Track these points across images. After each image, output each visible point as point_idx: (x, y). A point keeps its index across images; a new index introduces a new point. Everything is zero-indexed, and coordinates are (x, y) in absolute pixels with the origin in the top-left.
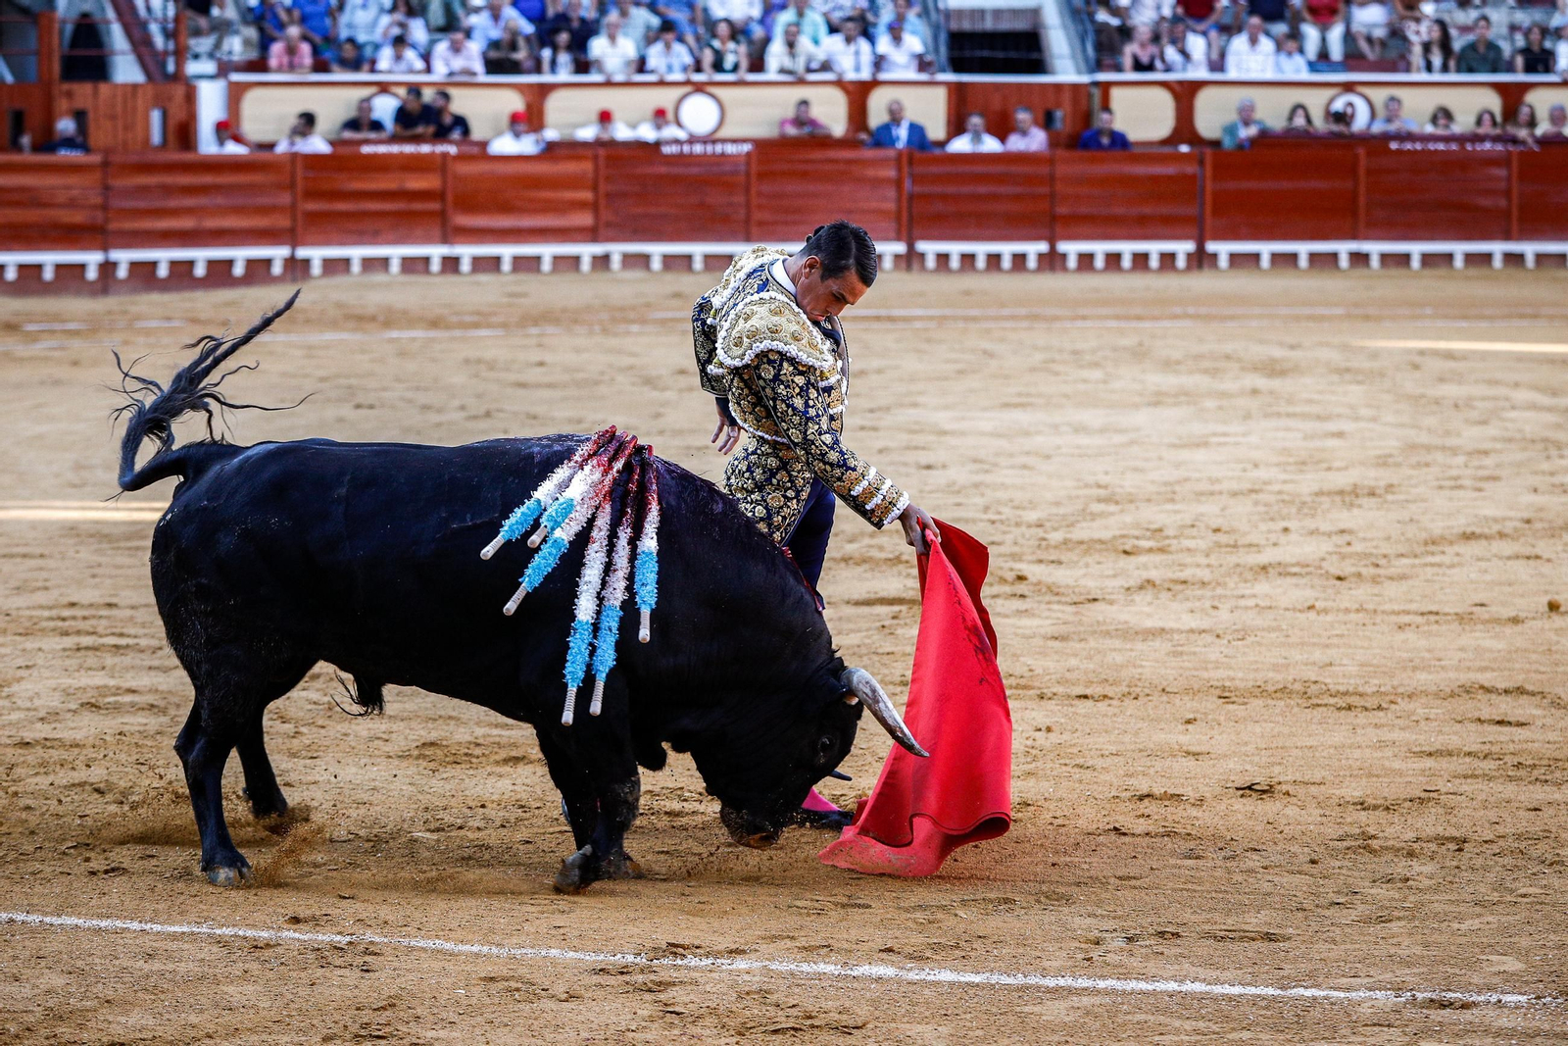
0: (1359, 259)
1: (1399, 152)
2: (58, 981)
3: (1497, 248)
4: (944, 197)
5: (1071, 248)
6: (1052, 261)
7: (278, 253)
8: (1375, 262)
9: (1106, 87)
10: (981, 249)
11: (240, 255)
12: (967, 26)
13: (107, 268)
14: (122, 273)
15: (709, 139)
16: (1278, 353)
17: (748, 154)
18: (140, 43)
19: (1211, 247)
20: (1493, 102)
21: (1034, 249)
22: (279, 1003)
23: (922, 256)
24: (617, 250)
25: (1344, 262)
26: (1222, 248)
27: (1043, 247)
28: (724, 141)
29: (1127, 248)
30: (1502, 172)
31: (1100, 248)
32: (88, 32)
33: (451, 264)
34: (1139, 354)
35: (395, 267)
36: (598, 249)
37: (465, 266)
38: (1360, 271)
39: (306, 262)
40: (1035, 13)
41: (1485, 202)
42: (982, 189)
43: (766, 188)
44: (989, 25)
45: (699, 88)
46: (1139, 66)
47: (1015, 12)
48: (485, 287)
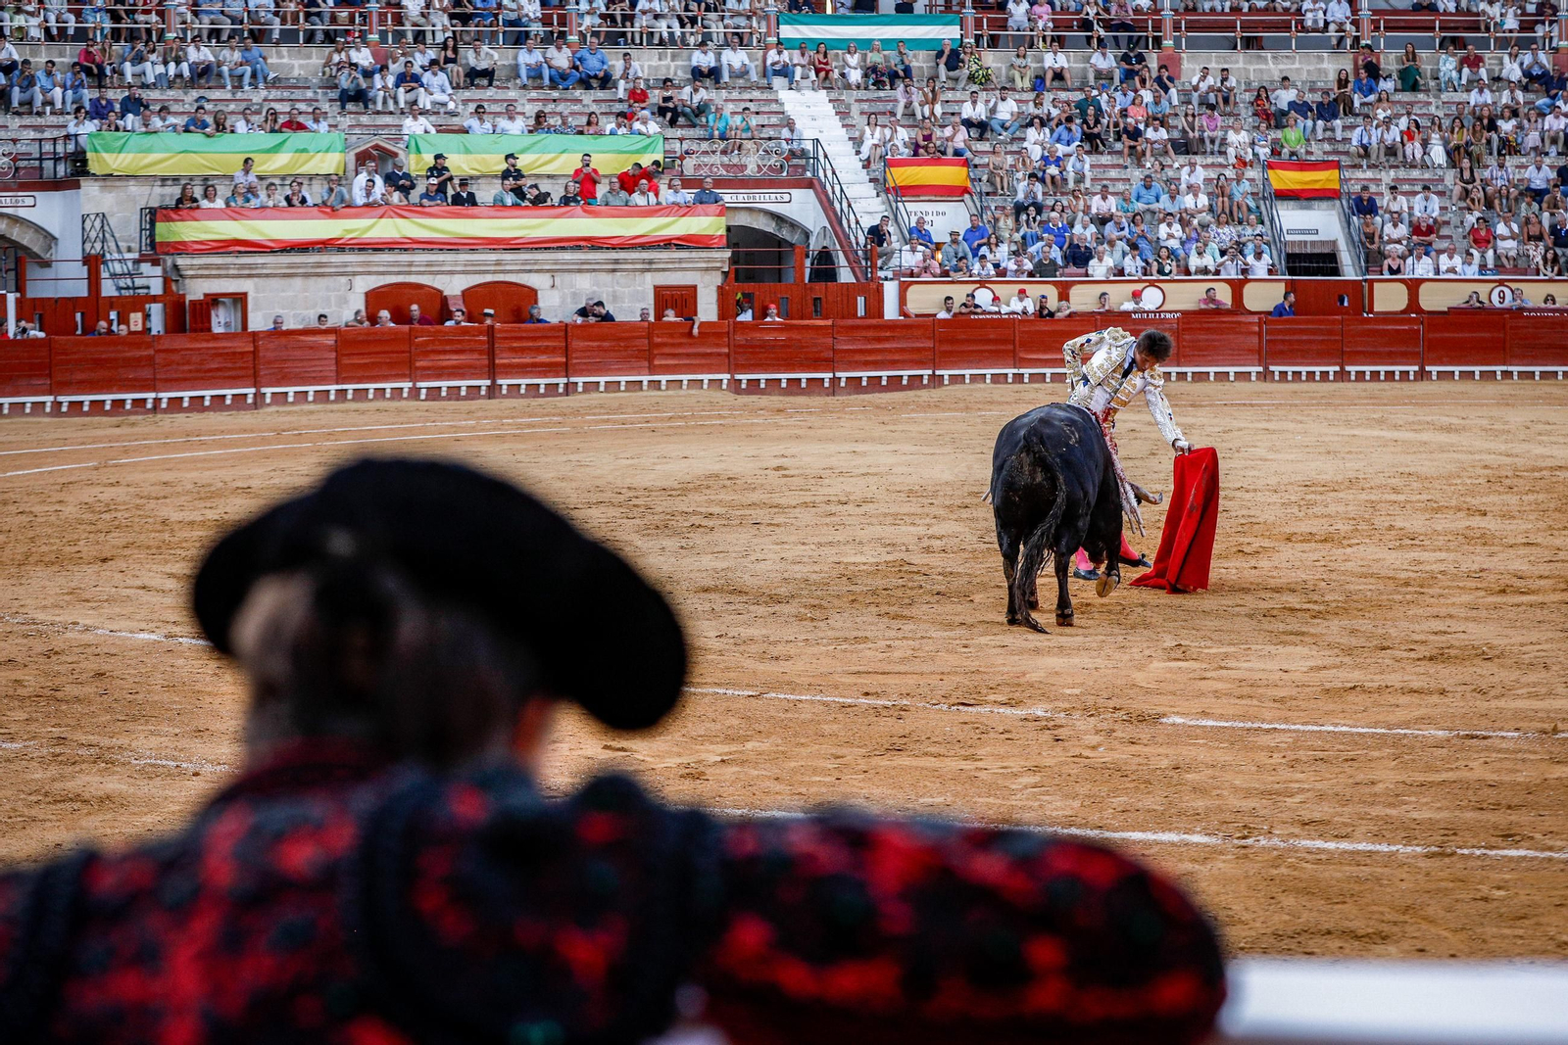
0: (1507, 375)
2: (735, 722)
4: (1283, 341)
5: (1352, 369)
6: (1343, 376)
7: (926, 372)
8: (1515, 376)
9: (1371, 282)
10: (1304, 369)
11: (906, 373)
12: (1297, 250)
13: (835, 381)
14: (843, 384)
16: (1455, 421)
17: (1178, 319)
18: (853, 263)
19: (1428, 368)
21: (1332, 369)
22: (850, 733)
23: (1272, 373)
25: (1499, 376)
26: (1434, 369)
27: (1337, 368)
29: (1383, 369)
31: (1368, 369)
32: (825, 256)
33: (1018, 378)
34: (1381, 422)
39: (941, 377)
40: (1334, 243)
42: (1305, 338)
43: (1187, 337)
44: (1309, 250)
45: (1152, 283)
46: (1391, 271)
47: (1323, 243)
48: (1037, 390)
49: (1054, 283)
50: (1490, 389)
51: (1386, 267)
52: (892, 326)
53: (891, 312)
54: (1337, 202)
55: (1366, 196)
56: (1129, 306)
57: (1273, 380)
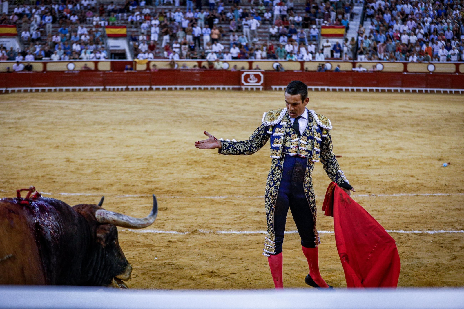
0: (176, 89)
3: (197, 87)
4: (110, 79)
5: (130, 87)
6: (127, 89)
8: (178, 89)
9: (135, 62)
10: (116, 87)
12: (113, 52)
15: (73, 70)
17: (79, 73)
20: (196, 64)
21: (124, 87)
24: (58, 88)
25: (173, 89)
27: (126, 87)
28: (75, 71)
29: (139, 87)
30: (198, 75)
31: (135, 87)
36: (55, 88)
38: (176, 91)
40: (124, 50)
41: (196, 79)
42: (116, 78)
43: (81, 78)
44: (117, 52)
45: (71, 62)
47: (121, 50)
49: (42, 62)
54: (126, 38)
55: (134, 36)
57: (107, 91)
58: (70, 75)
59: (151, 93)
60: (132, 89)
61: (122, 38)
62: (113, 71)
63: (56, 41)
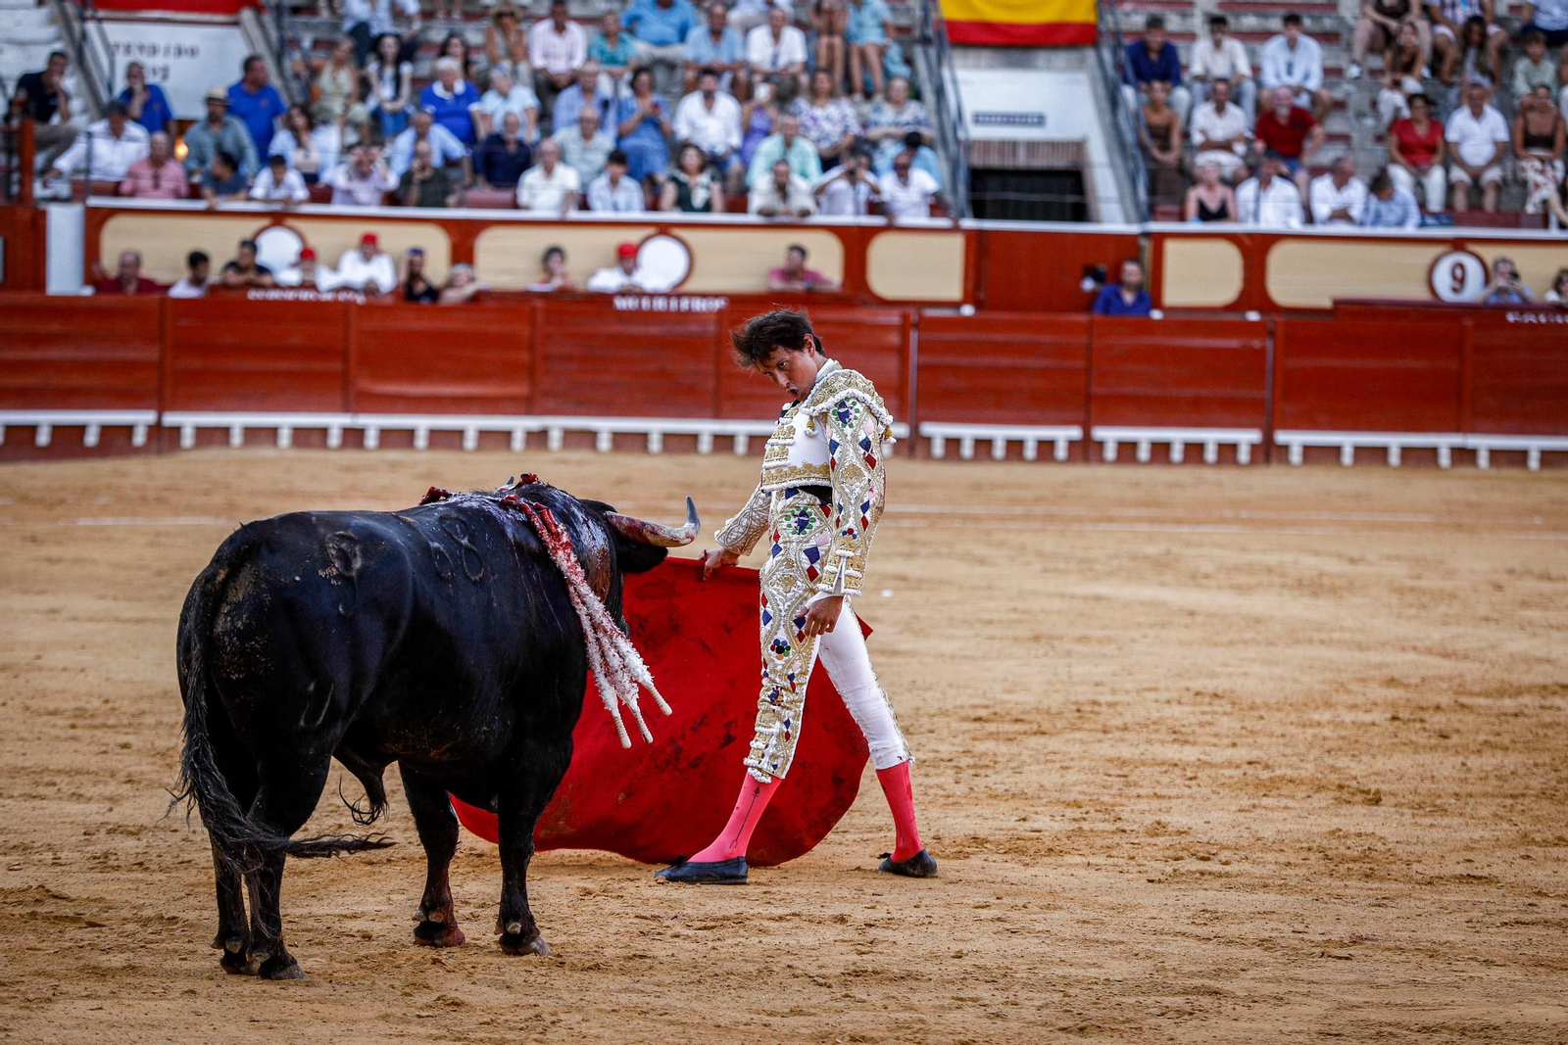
0: (1464, 456)
1: (1516, 325)
4: (955, 370)
5: (1109, 435)
6: (1086, 450)
7: (141, 419)
8: (1483, 460)
9: (1159, 238)
10: (1000, 434)
11: (94, 419)
12: (994, 161)
15: (676, 293)
16: (1332, 566)
17: (720, 312)
19: (1282, 437)
21: (1064, 435)
23: (928, 441)
24: (556, 424)
25: (1445, 459)
26: (1294, 439)
27: (1075, 433)
28: (691, 295)
29: (1178, 436)
31: (1144, 436)
33: (354, 437)
34: (1162, 565)
35: (285, 438)
36: (534, 423)
37: (371, 440)
38: (1465, 470)
39: (176, 430)
40: (1079, 146)
42: (1005, 361)
44: (1022, 161)
45: (664, 229)
46: (1205, 214)
47: (1054, 146)
48: (394, 466)
49: (444, 224)
50: (1423, 487)
51: (1192, 208)
52: (67, 307)
53: (63, 276)
54: (1090, 55)
55: (1155, 39)
56: (608, 280)
57: (929, 456)
58: (654, 330)
59: (1269, 480)
60: (1127, 451)
61: (1061, 58)
62: (979, 305)
63: (559, 66)
